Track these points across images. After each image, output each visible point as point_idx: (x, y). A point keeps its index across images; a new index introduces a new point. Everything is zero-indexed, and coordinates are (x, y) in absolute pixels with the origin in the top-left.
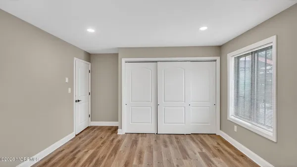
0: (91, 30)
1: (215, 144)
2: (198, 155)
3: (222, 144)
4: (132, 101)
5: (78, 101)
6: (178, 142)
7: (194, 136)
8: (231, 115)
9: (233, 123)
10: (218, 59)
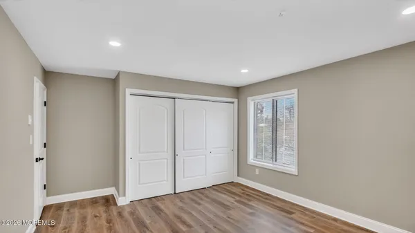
0: (115, 44)
1: (241, 191)
2: (236, 203)
3: (246, 189)
4: (140, 153)
5: (40, 159)
6: (207, 197)
7: (216, 187)
8: (251, 159)
9: (255, 167)
10: (236, 100)
